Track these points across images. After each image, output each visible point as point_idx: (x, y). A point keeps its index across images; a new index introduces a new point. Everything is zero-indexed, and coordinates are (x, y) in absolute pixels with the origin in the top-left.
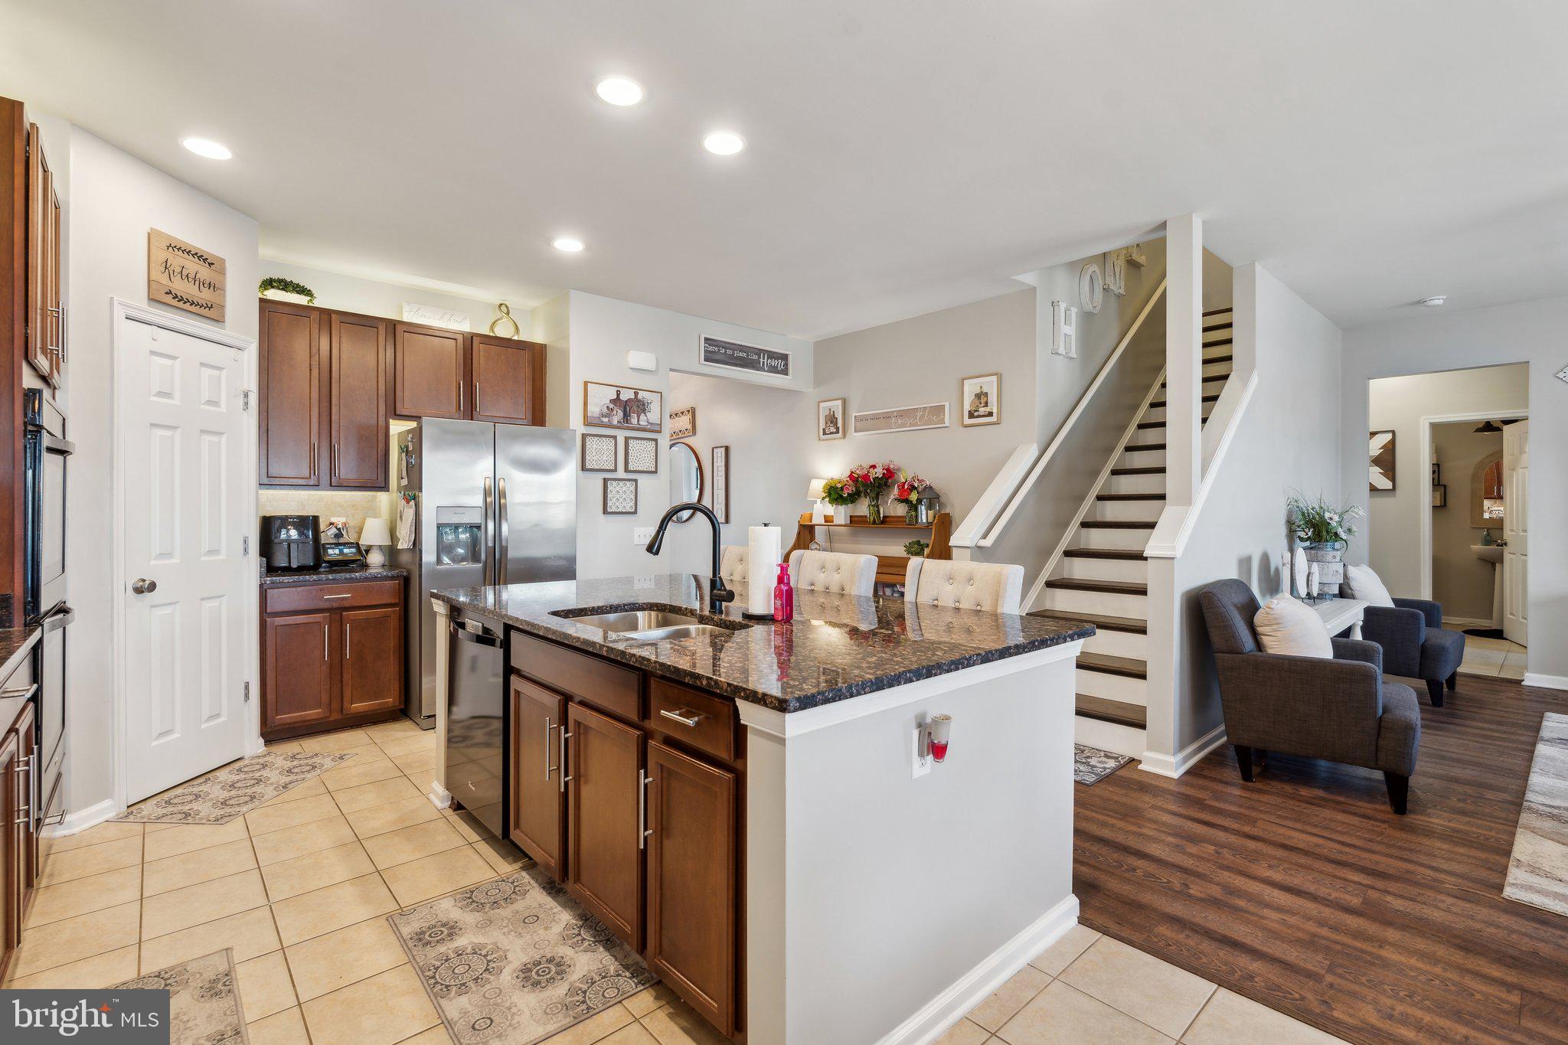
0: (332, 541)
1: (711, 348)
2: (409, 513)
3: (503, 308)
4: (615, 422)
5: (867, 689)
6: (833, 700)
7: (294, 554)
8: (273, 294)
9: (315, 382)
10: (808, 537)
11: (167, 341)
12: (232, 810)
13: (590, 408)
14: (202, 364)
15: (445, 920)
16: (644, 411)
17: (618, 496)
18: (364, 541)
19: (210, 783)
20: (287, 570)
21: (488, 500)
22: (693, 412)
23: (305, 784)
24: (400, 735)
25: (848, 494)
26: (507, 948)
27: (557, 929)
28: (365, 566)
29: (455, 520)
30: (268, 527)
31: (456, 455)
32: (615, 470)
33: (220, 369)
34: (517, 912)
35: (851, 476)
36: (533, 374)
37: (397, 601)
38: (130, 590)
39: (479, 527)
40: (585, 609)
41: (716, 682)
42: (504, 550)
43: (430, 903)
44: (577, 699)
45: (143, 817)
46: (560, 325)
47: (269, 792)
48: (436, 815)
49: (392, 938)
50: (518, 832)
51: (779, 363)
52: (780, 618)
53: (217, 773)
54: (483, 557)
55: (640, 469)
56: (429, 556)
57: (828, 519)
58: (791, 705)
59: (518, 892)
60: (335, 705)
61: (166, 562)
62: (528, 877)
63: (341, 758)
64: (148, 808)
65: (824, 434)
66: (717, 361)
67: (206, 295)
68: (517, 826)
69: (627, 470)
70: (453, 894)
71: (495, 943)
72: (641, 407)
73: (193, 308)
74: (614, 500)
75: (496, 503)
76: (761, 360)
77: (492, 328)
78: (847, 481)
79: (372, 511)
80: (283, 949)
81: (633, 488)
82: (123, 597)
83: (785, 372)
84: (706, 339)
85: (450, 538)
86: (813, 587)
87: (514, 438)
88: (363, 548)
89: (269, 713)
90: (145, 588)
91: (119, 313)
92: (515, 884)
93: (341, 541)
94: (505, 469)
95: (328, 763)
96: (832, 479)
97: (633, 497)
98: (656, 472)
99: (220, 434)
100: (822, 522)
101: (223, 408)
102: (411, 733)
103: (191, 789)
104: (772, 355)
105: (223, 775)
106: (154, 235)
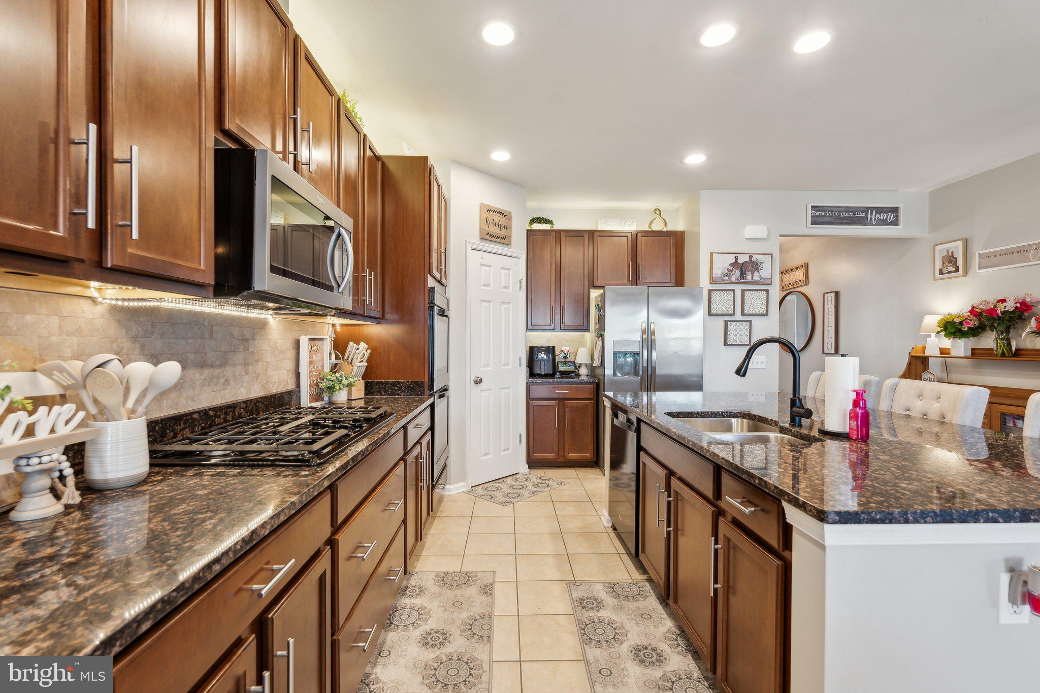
0: (562, 360)
1: (817, 214)
2: (599, 344)
3: (657, 212)
4: (734, 279)
5: (928, 519)
6: (882, 521)
7: (543, 367)
8: (536, 226)
9: (553, 271)
10: (920, 367)
12: (510, 500)
13: (714, 271)
14: (502, 268)
15: (596, 597)
16: (757, 269)
17: (735, 333)
18: (578, 361)
19: (503, 483)
20: (540, 376)
21: (644, 336)
22: (806, 266)
23: (543, 494)
24: (593, 476)
25: (969, 328)
26: (629, 629)
27: (662, 630)
28: (578, 375)
29: (624, 349)
30: (532, 352)
31: (625, 308)
32: (734, 314)
33: (509, 269)
34: (639, 608)
35: (972, 311)
36: (676, 252)
37: (592, 397)
38: (472, 382)
39: (638, 354)
40: (692, 413)
41: (766, 482)
42: (654, 369)
43: (590, 583)
44: (678, 476)
45: (476, 494)
46: (694, 216)
47: (526, 494)
48: (603, 530)
49: (567, 596)
50: (643, 555)
51: (891, 215)
52: (854, 437)
53: (507, 479)
54: (641, 373)
55: (754, 312)
56: (609, 371)
57: (944, 352)
58: (830, 517)
59: (641, 595)
60: (561, 453)
61: (487, 369)
62: (649, 587)
63: (561, 483)
64: (478, 489)
65: (941, 273)
66: (823, 223)
67: (503, 232)
68: (643, 551)
69: (743, 314)
70: (604, 582)
71: (622, 623)
72: (754, 266)
73: (498, 240)
74: (732, 336)
75: (649, 338)
76: (869, 216)
77: (650, 226)
78: (969, 316)
79: (582, 343)
80: (517, 581)
81: (747, 327)
82: (470, 384)
83: (896, 222)
84: (813, 207)
85: (621, 360)
86: (908, 413)
87: (660, 295)
88: (577, 365)
89: (530, 452)
90: (478, 381)
91: (469, 247)
92: (641, 589)
93: (567, 360)
94: (654, 317)
95: (555, 484)
96: (949, 314)
97: (748, 333)
98: (767, 314)
99: (509, 303)
100: (938, 353)
102: (599, 477)
103: (495, 485)
104: (880, 210)
105: (509, 480)
106: (482, 206)
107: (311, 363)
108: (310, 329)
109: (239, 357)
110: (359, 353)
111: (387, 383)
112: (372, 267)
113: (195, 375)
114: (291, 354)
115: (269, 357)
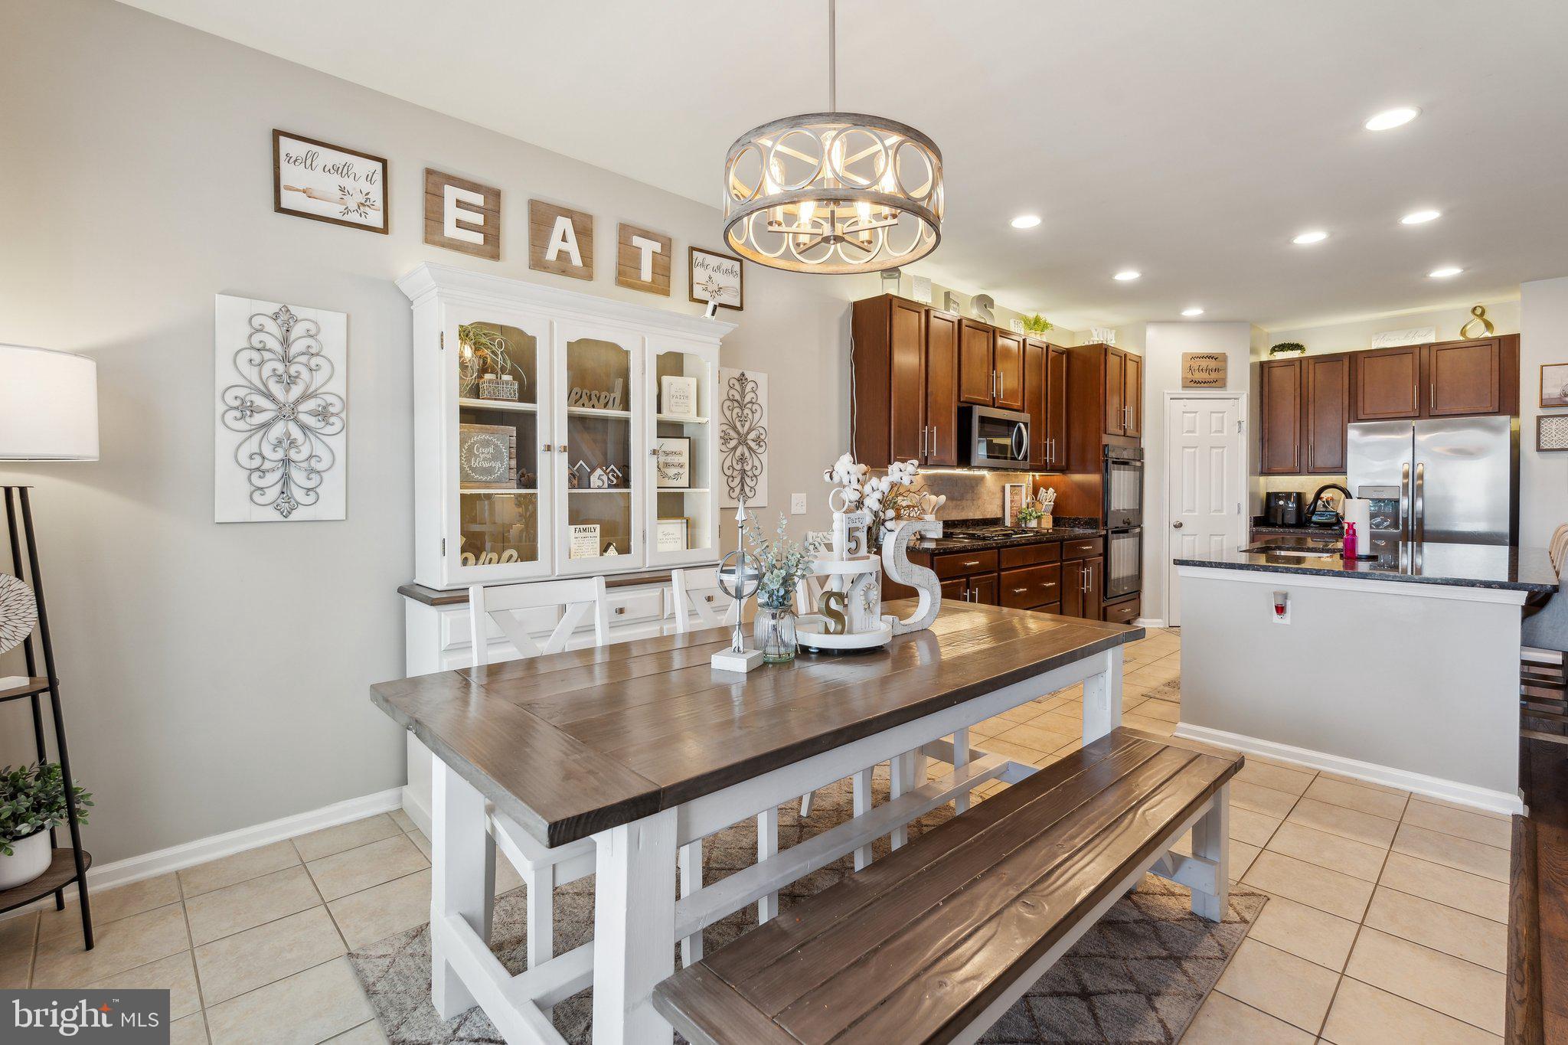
3: (1480, 313)
8: (1275, 356)
11: (1192, 405)
13: (1546, 391)
14: (1214, 412)
21: (1408, 480)
29: (1376, 496)
33: (1224, 412)
36: (1501, 365)
38: (1172, 526)
39: (1397, 502)
42: (1420, 521)
54: (1401, 525)
61: (1190, 514)
67: (1215, 375)
73: (1208, 385)
77: (1463, 333)
82: (1168, 526)
90: (1179, 526)
91: (1167, 398)
94: (1426, 456)
101: (1225, 434)
106: (1185, 355)
107: (1012, 501)
108: (1013, 479)
109: (969, 496)
110: (1048, 496)
111: (1070, 519)
112: (1056, 435)
113: (951, 504)
114: (999, 495)
115: (985, 497)
